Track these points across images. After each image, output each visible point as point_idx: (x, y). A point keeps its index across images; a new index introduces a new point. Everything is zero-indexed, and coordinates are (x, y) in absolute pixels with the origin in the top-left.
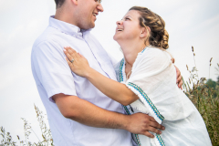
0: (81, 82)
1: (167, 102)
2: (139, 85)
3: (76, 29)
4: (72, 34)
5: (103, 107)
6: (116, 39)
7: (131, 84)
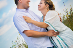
0: (30, 25)
1: (58, 26)
2: (48, 22)
3: (25, 10)
4: (24, 12)
5: (39, 31)
6: (39, 10)
7: (46, 22)
